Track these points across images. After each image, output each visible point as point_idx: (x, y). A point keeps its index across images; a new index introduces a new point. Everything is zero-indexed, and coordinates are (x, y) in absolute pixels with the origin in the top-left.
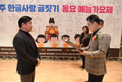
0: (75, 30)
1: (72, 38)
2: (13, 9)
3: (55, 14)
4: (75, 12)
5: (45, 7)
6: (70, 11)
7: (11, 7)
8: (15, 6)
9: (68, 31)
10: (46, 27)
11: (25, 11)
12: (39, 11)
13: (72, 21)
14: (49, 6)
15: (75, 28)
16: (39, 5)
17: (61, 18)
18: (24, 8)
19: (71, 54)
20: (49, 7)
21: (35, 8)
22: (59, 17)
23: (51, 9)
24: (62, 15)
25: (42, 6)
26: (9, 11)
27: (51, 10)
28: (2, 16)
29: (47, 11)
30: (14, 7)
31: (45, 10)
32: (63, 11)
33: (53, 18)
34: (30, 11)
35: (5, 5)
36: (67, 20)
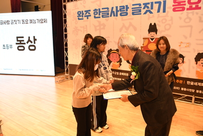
0: (197, 44)
1: (189, 60)
2: (99, 15)
3: (159, 16)
4: (200, 8)
5: (143, 6)
6: (188, 9)
7: (97, 12)
8: (101, 10)
9: (183, 45)
10: (144, 38)
11: (114, 16)
12: (133, 14)
13: (191, 27)
14: (149, 3)
15: (197, 40)
16: (133, 5)
17: (170, 22)
18: (112, 11)
19: (185, 89)
20: (149, 6)
21: (127, 10)
22: (166, 20)
23: (152, 8)
24: (172, 18)
25: (138, 6)
26: (95, 17)
27: (151, 10)
28: (86, 26)
29: (145, 13)
30: (100, 12)
31: (143, 11)
32: (174, 10)
33: (155, 23)
34: (121, 15)
35: (90, 11)
36: (181, 27)
